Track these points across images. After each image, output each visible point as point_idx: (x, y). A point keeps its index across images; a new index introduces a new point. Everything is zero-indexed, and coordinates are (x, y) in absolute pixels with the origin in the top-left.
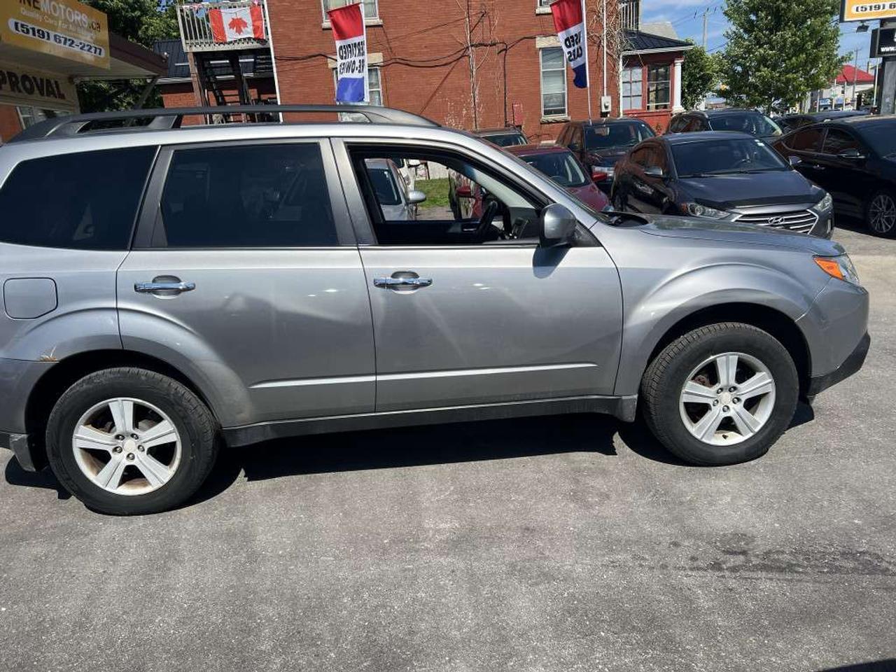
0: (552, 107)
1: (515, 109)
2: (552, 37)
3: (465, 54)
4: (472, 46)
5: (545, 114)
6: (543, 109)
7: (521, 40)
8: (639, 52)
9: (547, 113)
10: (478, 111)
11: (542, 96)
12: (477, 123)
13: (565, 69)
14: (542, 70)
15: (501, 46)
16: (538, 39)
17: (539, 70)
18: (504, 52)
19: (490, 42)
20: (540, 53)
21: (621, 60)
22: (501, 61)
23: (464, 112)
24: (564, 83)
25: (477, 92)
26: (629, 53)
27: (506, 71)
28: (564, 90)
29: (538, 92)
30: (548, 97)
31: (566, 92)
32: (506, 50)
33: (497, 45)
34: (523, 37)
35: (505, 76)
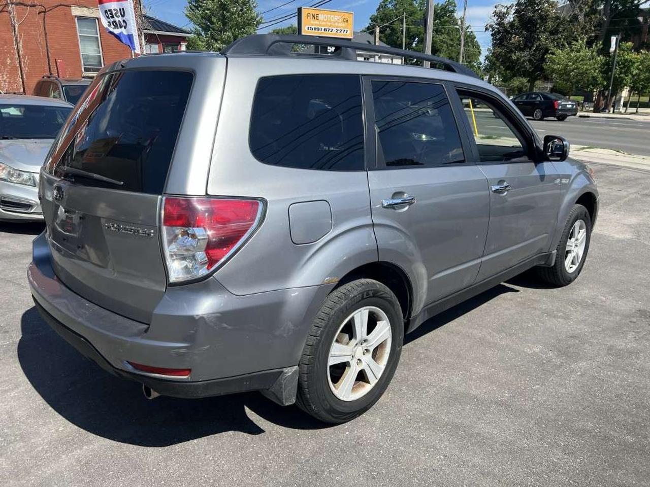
0: (90, 65)
1: (58, 64)
2: (85, 8)
3: (4, 10)
4: (12, 3)
5: (85, 71)
6: (83, 67)
7: (57, 6)
8: (156, 32)
9: (87, 70)
10: (24, 62)
11: (81, 56)
12: (23, 72)
13: (99, 36)
14: (79, 34)
15: (39, 9)
16: (73, 7)
17: (76, 34)
18: (43, 14)
19: (30, 4)
20: (76, 19)
21: (143, 36)
22: (41, 21)
23: (9, 62)
24: (99, 47)
25: (20, 45)
26: (149, 32)
27: (46, 30)
28: (100, 53)
29: (78, 52)
30: (86, 58)
31: (101, 55)
32: (45, 12)
33: (36, 7)
34: (59, 4)
35: (46, 34)
